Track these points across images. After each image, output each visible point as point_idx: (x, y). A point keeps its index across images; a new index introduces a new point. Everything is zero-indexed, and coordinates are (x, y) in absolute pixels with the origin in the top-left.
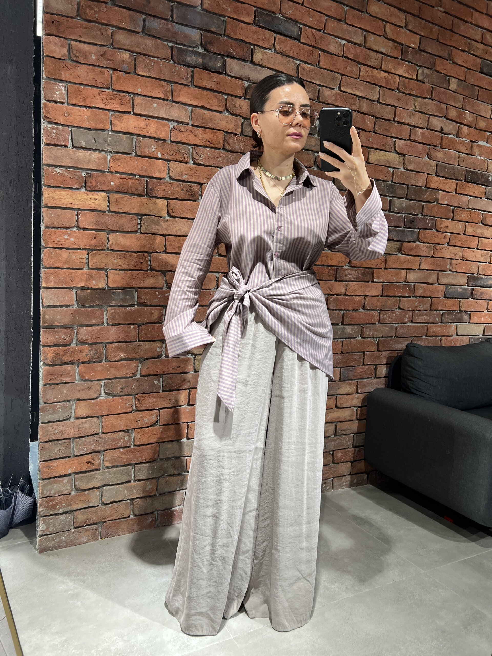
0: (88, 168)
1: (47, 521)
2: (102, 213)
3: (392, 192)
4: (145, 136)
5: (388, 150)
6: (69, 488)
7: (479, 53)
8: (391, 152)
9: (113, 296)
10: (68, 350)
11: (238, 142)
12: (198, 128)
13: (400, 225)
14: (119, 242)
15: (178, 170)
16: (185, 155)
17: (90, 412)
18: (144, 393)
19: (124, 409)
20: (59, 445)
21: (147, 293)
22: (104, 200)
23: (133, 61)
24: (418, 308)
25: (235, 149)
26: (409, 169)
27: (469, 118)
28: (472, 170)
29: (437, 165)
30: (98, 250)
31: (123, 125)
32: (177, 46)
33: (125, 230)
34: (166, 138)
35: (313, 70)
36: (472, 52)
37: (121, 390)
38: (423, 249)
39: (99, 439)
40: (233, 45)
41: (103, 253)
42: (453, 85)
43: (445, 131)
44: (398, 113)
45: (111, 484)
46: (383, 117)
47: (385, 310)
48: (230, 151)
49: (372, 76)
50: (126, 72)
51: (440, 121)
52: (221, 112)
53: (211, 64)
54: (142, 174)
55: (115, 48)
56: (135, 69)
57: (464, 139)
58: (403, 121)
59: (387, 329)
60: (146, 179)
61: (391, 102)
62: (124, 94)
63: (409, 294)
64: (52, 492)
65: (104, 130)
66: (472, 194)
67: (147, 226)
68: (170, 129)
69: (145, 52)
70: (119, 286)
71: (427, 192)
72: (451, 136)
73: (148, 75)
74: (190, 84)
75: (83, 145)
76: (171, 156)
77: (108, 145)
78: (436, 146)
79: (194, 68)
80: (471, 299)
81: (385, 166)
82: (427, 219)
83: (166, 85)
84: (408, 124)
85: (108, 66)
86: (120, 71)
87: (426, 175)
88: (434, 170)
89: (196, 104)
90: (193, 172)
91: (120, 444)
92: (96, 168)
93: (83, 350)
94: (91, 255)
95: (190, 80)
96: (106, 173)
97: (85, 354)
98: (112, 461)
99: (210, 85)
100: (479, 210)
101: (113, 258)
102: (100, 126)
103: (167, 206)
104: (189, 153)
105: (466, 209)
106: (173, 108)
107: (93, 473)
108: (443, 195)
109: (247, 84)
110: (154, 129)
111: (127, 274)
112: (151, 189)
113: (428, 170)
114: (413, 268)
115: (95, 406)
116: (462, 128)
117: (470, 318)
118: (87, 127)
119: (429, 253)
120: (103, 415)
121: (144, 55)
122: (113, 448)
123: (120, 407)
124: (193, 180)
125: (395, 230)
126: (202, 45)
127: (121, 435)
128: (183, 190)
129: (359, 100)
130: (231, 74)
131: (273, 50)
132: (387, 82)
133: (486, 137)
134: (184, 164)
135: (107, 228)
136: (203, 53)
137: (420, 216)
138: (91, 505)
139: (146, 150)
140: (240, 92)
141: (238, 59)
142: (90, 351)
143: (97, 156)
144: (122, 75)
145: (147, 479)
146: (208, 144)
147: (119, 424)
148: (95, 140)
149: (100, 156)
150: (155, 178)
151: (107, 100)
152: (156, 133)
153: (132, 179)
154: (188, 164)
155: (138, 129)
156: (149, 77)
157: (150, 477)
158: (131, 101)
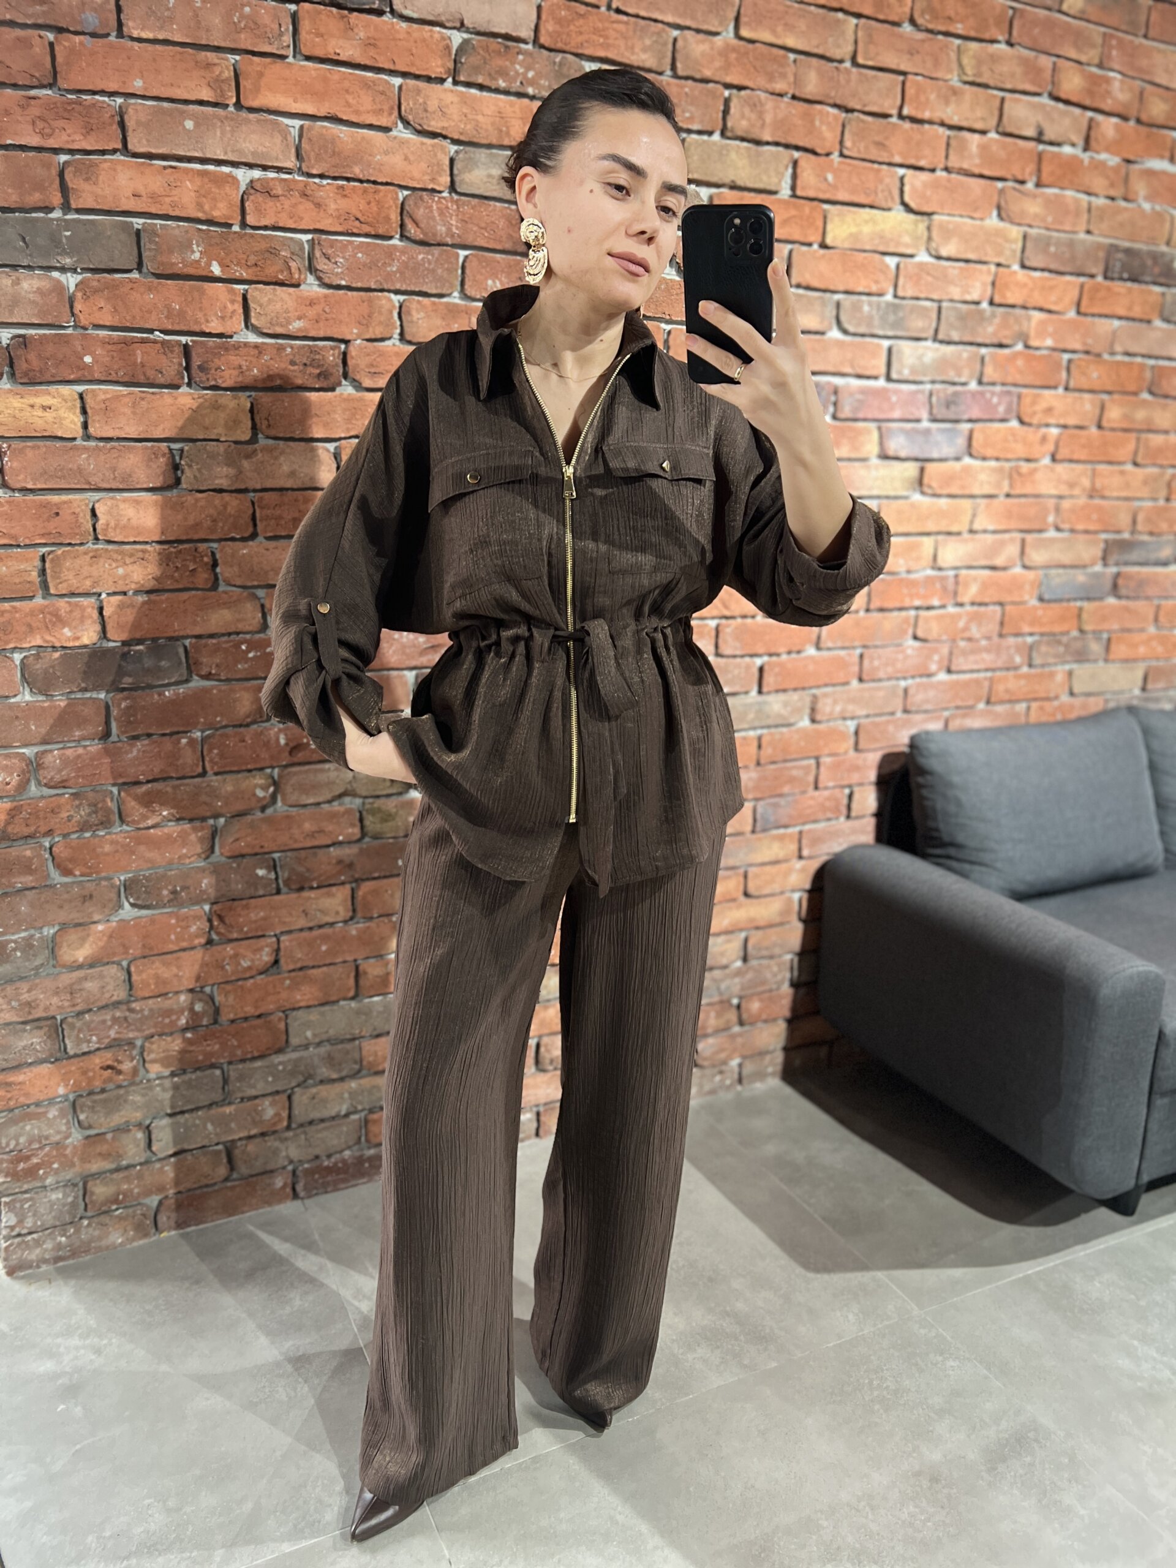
0: (16, 319)
1: (18, 1205)
2: (69, 444)
3: (896, 325)
4: (168, 217)
5: (884, 205)
6: (64, 1128)
8: (889, 209)
9: (122, 662)
10: (16, 808)
11: (441, 213)
12: (325, 182)
13: (916, 415)
14: (124, 521)
15: (275, 307)
16: (293, 264)
17: (96, 952)
18: (231, 899)
19: (184, 940)
20: (24, 1035)
21: (217, 649)
22: (71, 409)
24: (967, 635)
25: (435, 235)
26: (944, 253)
27: (1119, 91)
28: (1127, 244)
29: (1025, 237)
30: (70, 544)
31: (99, 192)
33: (138, 486)
34: (231, 217)
37: (170, 896)
38: (983, 477)
39: (128, 1014)
41: (86, 553)
43: (1049, 135)
44: (910, 91)
45: (168, 1113)
46: (867, 109)
47: (876, 647)
48: (424, 244)
50: (93, 35)
51: (1034, 106)
52: (386, 130)
54: (170, 327)
56: (120, 21)
57: (1103, 156)
58: (927, 115)
59: (881, 694)
60: (183, 339)
61: (891, 61)
62: (97, 97)
63: (940, 599)
64: (22, 1140)
65: (49, 209)
66: (1121, 312)
67: (199, 470)
68: (242, 188)
70: (138, 635)
71: (993, 315)
72: (1067, 150)
73: (160, 37)
74: (289, 52)
76: (250, 271)
77: (64, 253)
78: (1022, 182)
80: (1111, 601)
81: (875, 252)
82: (993, 393)
83: (216, 61)
84: (942, 124)
85: (40, 21)
86: (76, 33)
87: (993, 268)
88: (1014, 251)
89: (310, 110)
90: (317, 309)
91: (181, 1022)
92: (36, 320)
93: (59, 806)
94: (52, 560)
95: (288, 39)
96: (70, 331)
98: (167, 1061)
99: (349, 51)
100: (1143, 356)
101: (115, 564)
102: (35, 198)
103: (252, 411)
104: (303, 259)
105: (1106, 356)
106: (244, 128)
107: (122, 1091)
108: (1042, 323)
109: (457, 38)
110: (193, 194)
111: (155, 602)
112: (201, 368)
113: (1000, 253)
114: (954, 528)
115: (105, 938)
116: (1098, 124)
117: (1108, 649)
119: (998, 485)
120: (130, 957)
122: (165, 1032)
123: (173, 937)
124: (321, 334)
125: (902, 430)
127: (185, 1001)
128: (293, 363)
129: (795, 61)
130: (408, 12)
133: (1169, 144)
134: (291, 290)
135: (91, 484)
137: (973, 385)
138: (124, 1163)
139: (175, 258)
140: (437, 68)
142: (78, 807)
143: (36, 283)
144: (81, 43)
145: (264, 1096)
146: (355, 227)
147: (176, 976)
148: (24, 239)
149: (45, 284)
150: (210, 335)
151: (45, 121)
152: (200, 206)
153: (143, 341)
154: (302, 287)
155: (144, 199)
156: (166, 42)
157: (270, 1090)
158: (117, 118)
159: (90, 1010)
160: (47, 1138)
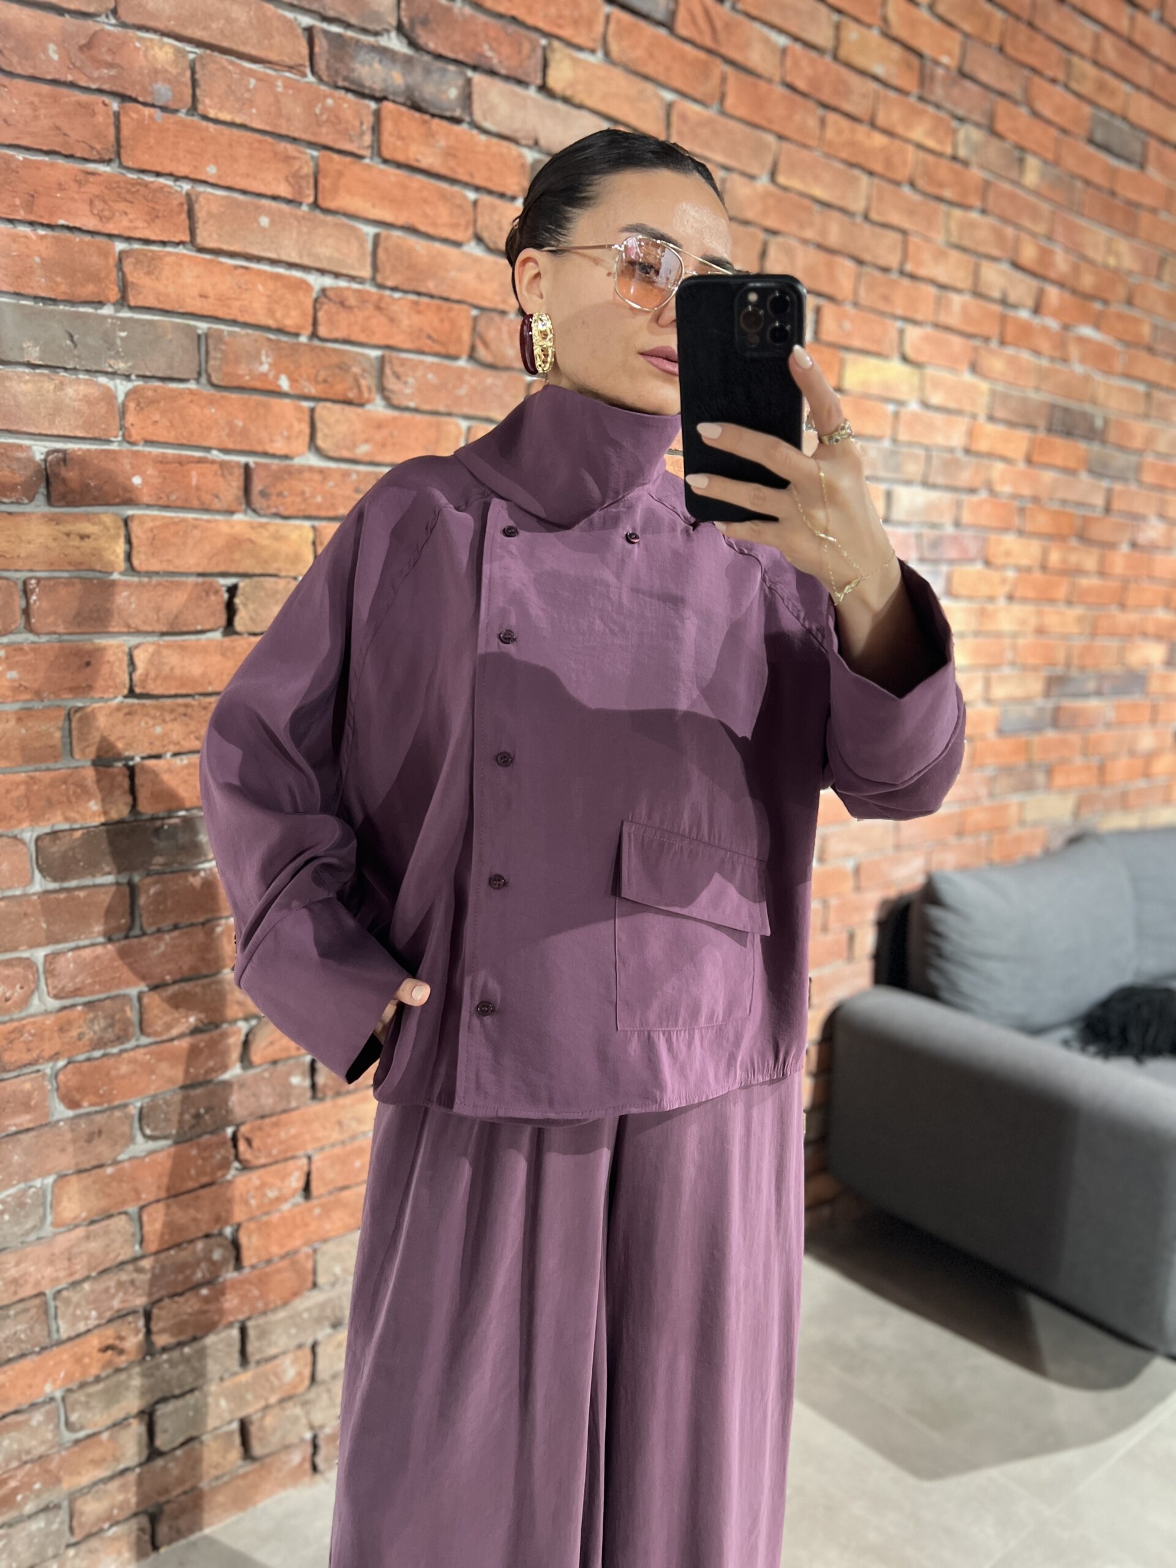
0: (55, 432)
3: (894, 469)
4: (234, 322)
5: (885, 353)
6: (50, 1436)
7: (1086, 89)
8: (891, 359)
9: (155, 841)
10: (20, 1031)
11: (511, 336)
12: (397, 295)
14: (167, 670)
15: (343, 428)
16: (364, 383)
17: (103, 1203)
18: (263, 1117)
20: (8, 1321)
22: (114, 537)
23: (188, 74)
25: (504, 358)
26: (932, 402)
27: (1061, 263)
28: (1062, 401)
29: (993, 392)
30: (102, 698)
31: (162, 289)
32: (325, 26)
33: (185, 629)
34: (301, 327)
35: (709, 122)
36: (1075, 86)
37: (193, 1122)
38: (957, 616)
39: (135, 1275)
40: (492, 33)
42: (1032, 176)
43: (1013, 298)
44: (911, 248)
45: (177, 1392)
46: (877, 263)
48: (492, 367)
49: (852, 144)
50: (164, 109)
51: (1001, 272)
52: (458, 244)
53: (428, 91)
54: (230, 446)
55: (124, 25)
56: (194, 96)
57: (1048, 321)
58: (922, 272)
60: (243, 459)
61: (895, 218)
62: (161, 181)
65: (101, 304)
66: (1059, 464)
67: (255, 610)
68: (314, 295)
69: (225, 44)
70: (174, 806)
71: (968, 463)
72: (1022, 313)
73: (238, 120)
74: (367, 153)
75: (34, 356)
76: (321, 387)
77: (118, 356)
78: (990, 341)
79: (379, 100)
80: (1053, 732)
81: (878, 398)
82: (967, 537)
83: (296, 154)
84: (933, 282)
85: (105, 87)
86: (145, 104)
87: (969, 418)
88: (983, 405)
89: (388, 217)
90: (385, 432)
91: (199, 1275)
92: (80, 434)
93: (69, 1023)
94: (80, 719)
95: (368, 139)
96: (117, 447)
97: (74, 1033)
98: (179, 1327)
99: (429, 160)
100: (1074, 504)
101: (151, 722)
102: (89, 290)
103: (314, 543)
104: (373, 376)
105: (1048, 504)
106: (319, 230)
107: (123, 1376)
108: (1002, 471)
109: (531, 156)
110: (264, 299)
112: (264, 494)
113: (972, 406)
115: (114, 1184)
116: (1046, 291)
117: (1049, 778)
118: (43, 294)
120: (142, 1203)
121: (225, 51)
122: (179, 1290)
123: (193, 1172)
124: (388, 460)
126: (400, 28)
127: (203, 1250)
129: (821, 211)
130: (488, 125)
131: (600, 54)
132: (888, 162)
134: (359, 410)
135: (129, 626)
136: (405, 55)
138: (122, 1466)
139: (242, 370)
140: (514, 184)
141: (507, 78)
142: (92, 1021)
143: (83, 389)
144: (151, 117)
145: (284, 1353)
146: (427, 344)
147: (195, 1220)
148: (71, 337)
149: (94, 392)
150: (274, 456)
151: (105, 202)
152: (271, 312)
153: (200, 461)
154: (369, 407)
155: (211, 300)
156: (243, 126)
157: (294, 1343)
158: (186, 207)
159: (87, 1278)
160: (28, 1452)
